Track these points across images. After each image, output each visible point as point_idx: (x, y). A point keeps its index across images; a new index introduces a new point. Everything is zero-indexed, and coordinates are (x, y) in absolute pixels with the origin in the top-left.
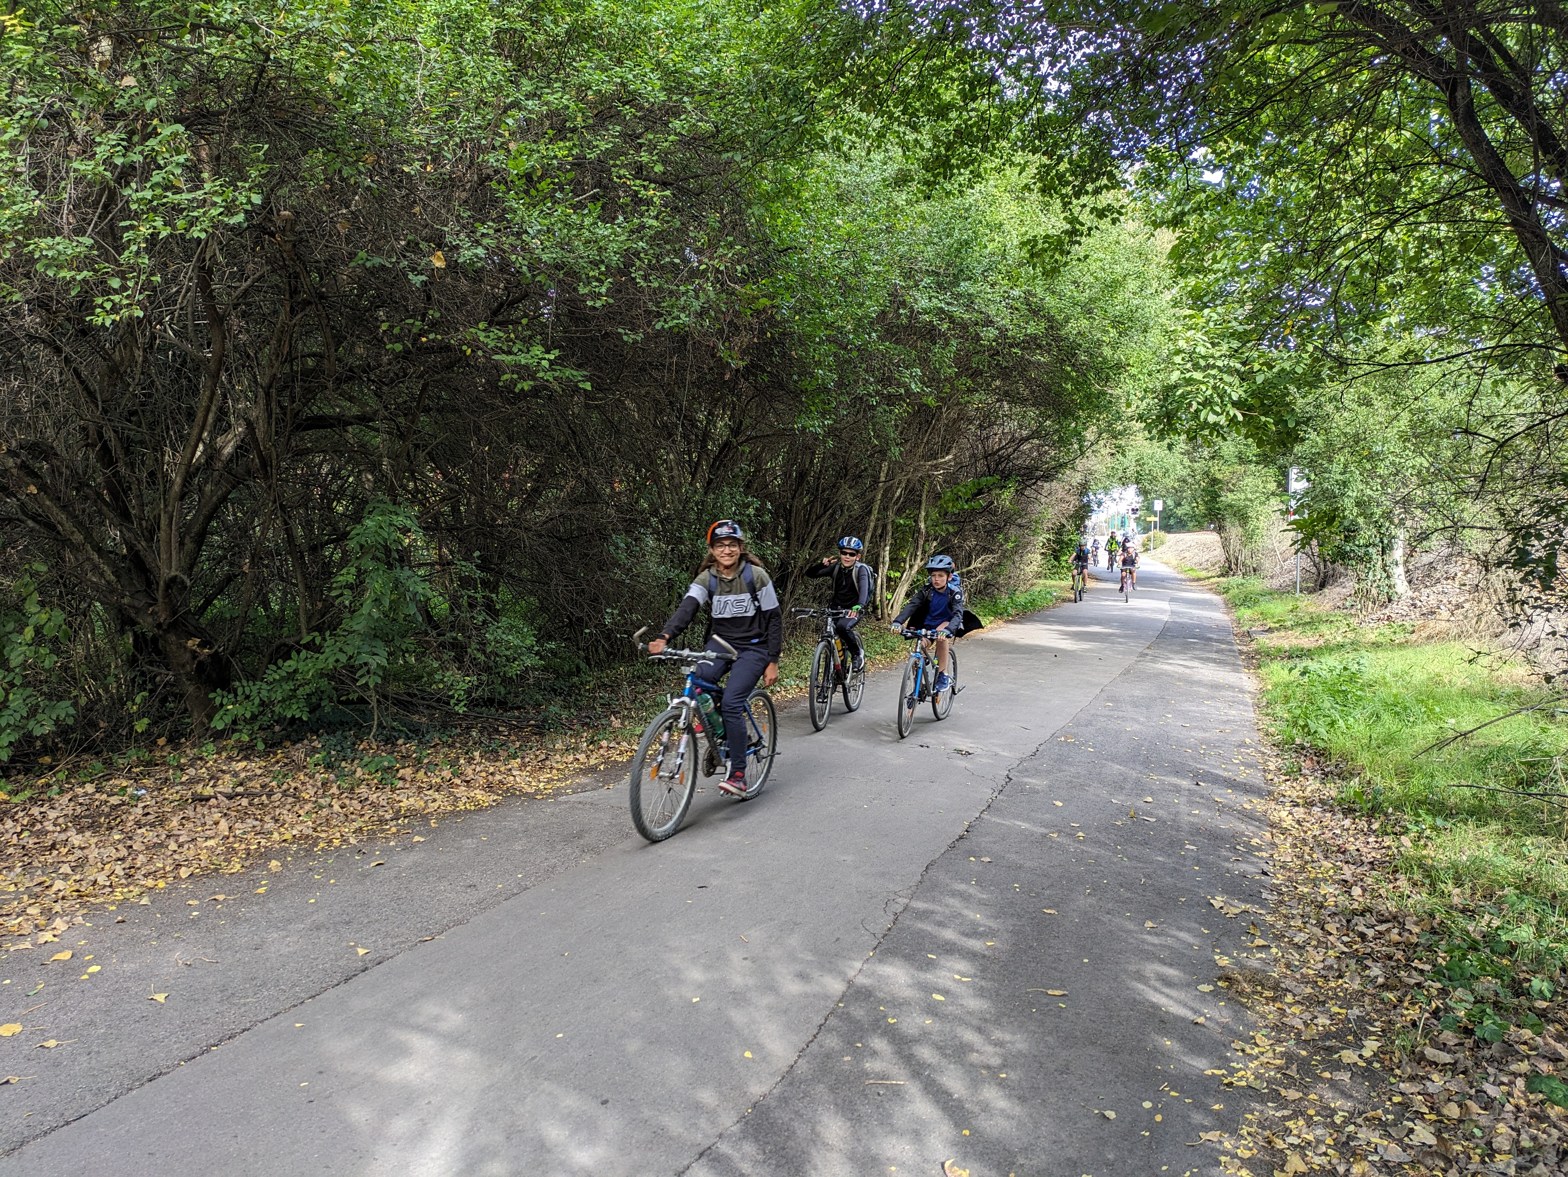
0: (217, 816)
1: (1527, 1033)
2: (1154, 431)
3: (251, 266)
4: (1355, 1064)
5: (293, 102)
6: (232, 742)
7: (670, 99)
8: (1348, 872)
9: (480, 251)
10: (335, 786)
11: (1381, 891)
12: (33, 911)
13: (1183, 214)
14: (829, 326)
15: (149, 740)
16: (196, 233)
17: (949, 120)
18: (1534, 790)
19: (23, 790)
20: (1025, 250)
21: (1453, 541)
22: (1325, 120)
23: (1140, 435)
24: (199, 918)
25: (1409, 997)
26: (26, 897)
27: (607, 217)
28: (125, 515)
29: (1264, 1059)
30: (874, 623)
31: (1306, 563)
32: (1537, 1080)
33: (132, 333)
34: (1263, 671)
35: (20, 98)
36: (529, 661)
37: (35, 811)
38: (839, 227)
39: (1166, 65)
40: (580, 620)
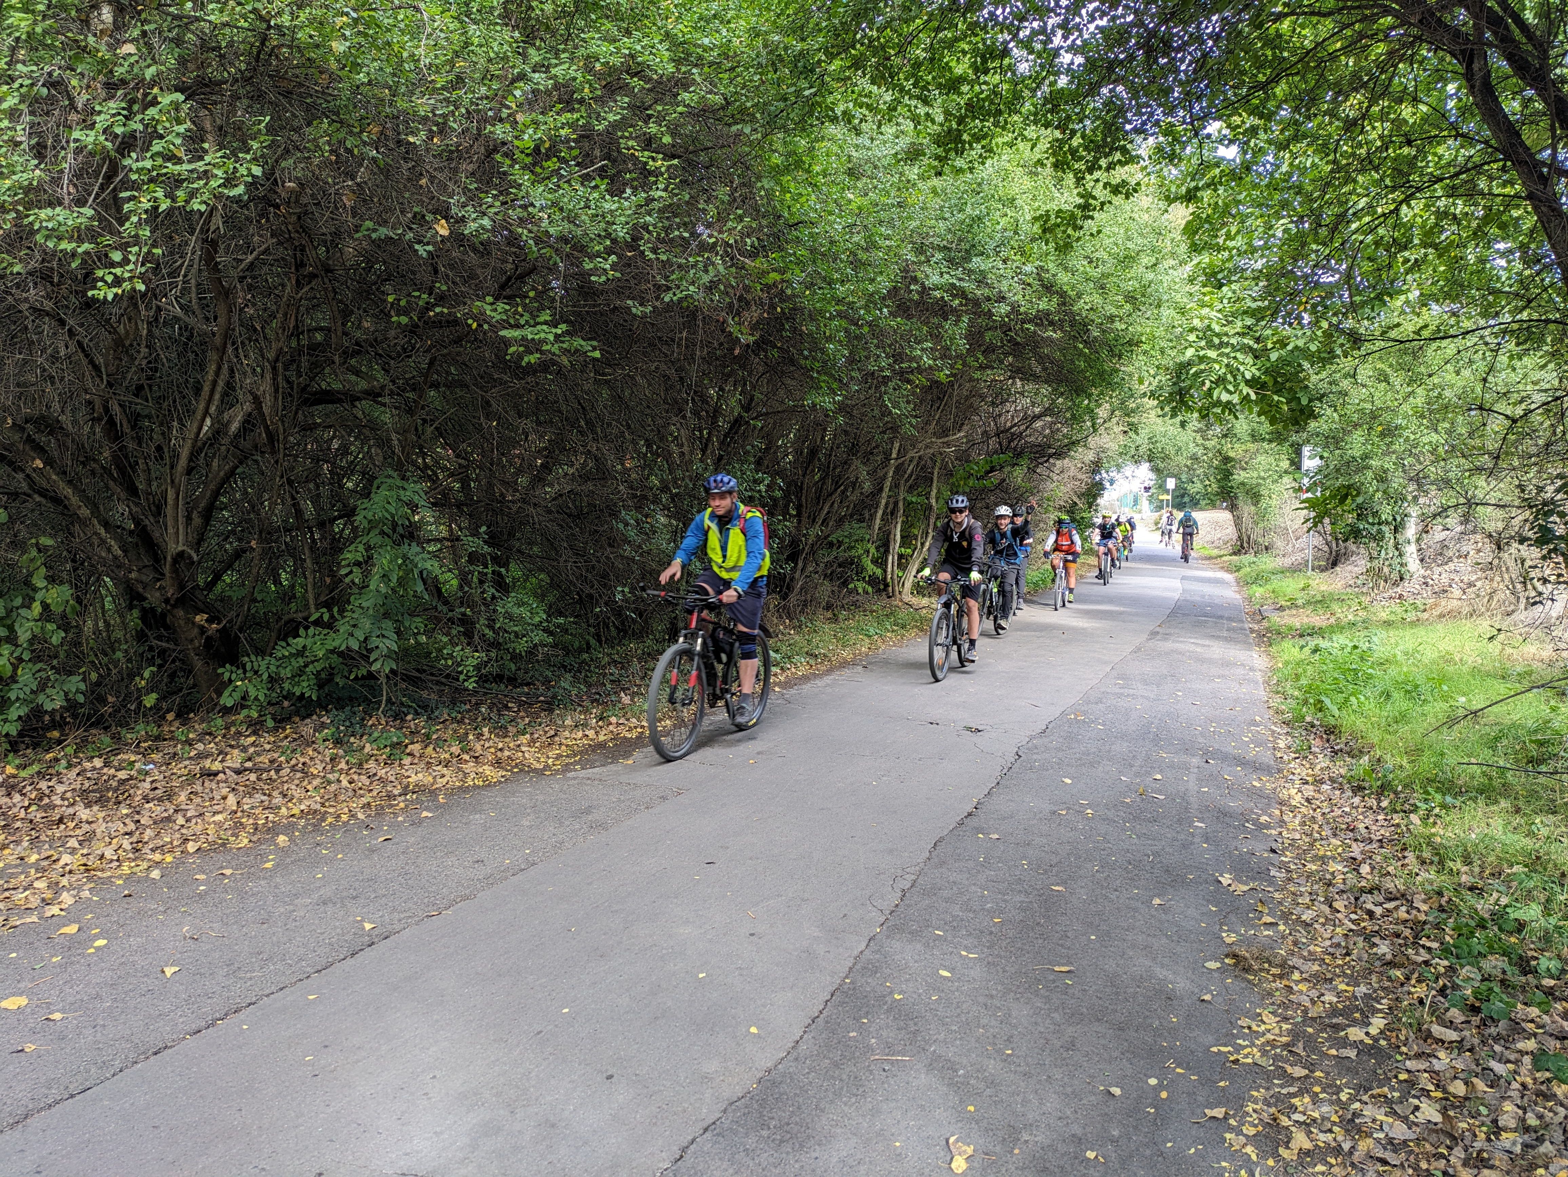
0: (225, 791)
1: (1534, 1012)
2: (1167, 409)
3: (256, 238)
4: (1362, 1041)
5: (297, 71)
6: (241, 717)
7: (678, 70)
8: (1356, 850)
9: (486, 222)
10: (343, 761)
11: (1390, 869)
12: (40, 885)
13: (1197, 189)
14: (839, 301)
15: (158, 714)
16: (196, 205)
17: (960, 94)
18: (1543, 768)
19: (31, 764)
20: (1037, 225)
21: (1466, 519)
22: (1342, 92)
23: (1153, 413)
24: (206, 892)
25: (1416, 975)
26: (33, 871)
27: (616, 192)
28: (133, 491)
29: (1270, 1037)
30: (885, 601)
31: (1318, 541)
32: (1544, 1058)
33: (136, 305)
34: (1273, 649)
35: (20, 66)
36: (538, 637)
37: (43, 785)
38: (850, 201)
39: (1180, 38)
40: (591, 596)
